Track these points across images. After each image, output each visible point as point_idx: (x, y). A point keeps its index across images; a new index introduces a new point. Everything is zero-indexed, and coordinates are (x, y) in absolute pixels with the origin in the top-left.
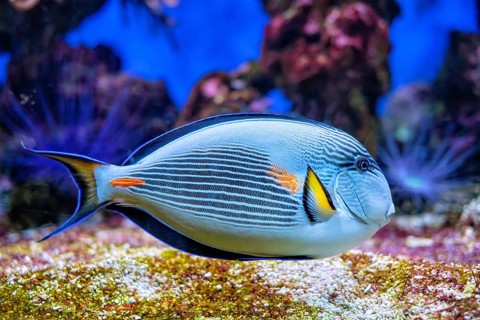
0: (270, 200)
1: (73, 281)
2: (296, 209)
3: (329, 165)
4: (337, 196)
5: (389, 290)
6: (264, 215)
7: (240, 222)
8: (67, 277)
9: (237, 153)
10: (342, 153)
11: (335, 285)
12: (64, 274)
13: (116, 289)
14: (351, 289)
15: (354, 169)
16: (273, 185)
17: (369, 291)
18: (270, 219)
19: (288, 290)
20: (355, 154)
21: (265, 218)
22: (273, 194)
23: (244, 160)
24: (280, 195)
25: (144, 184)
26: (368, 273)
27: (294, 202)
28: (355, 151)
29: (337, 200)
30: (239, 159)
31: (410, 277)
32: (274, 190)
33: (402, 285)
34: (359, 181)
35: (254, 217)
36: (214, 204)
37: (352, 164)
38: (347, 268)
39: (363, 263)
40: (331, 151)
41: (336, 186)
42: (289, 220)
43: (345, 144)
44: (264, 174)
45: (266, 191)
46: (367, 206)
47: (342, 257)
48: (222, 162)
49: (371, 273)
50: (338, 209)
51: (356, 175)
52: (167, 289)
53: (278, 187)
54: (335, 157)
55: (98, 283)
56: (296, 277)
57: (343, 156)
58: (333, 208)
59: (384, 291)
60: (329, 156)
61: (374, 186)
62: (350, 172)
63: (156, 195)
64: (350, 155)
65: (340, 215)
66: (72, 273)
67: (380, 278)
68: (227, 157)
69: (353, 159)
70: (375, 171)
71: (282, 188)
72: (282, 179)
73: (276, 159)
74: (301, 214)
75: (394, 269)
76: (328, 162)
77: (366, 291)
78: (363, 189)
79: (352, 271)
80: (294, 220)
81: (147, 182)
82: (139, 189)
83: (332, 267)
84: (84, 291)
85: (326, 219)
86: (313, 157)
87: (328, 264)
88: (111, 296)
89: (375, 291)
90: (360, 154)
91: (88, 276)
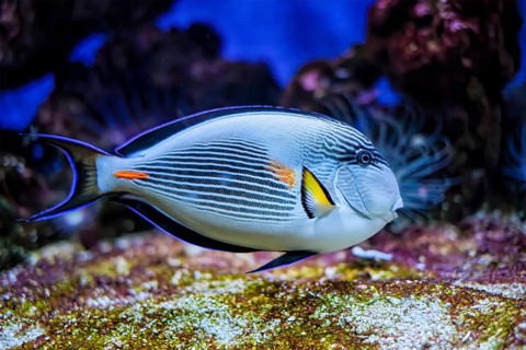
0: (268, 195)
1: (149, 326)
2: (294, 203)
3: (329, 159)
4: (337, 191)
5: (490, 339)
6: (263, 209)
7: (240, 216)
8: (143, 320)
9: (238, 148)
10: (343, 147)
11: (430, 334)
12: (141, 316)
13: (192, 334)
14: (447, 338)
15: (355, 163)
16: (271, 180)
17: (468, 340)
18: (269, 213)
19: (378, 338)
20: (357, 148)
21: (263, 213)
22: (271, 188)
23: (243, 154)
24: (277, 189)
25: (148, 177)
26: (468, 317)
27: (292, 197)
28: (357, 144)
29: (337, 195)
30: (239, 153)
31: (515, 325)
32: (272, 184)
33: (504, 334)
34: (360, 175)
35: (253, 212)
36: (215, 198)
37: (353, 158)
38: (445, 311)
39: (464, 305)
40: (331, 145)
41: (336, 180)
42: (287, 215)
43: (346, 137)
44: (262, 168)
45: (264, 186)
46: (369, 201)
47: (441, 297)
48: (223, 157)
49: (472, 317)
50: (337, 204)
51: (357, 169)
52: (248, 334)
53: (277, 182)
54: (334, 151)
55: (174, 328)
56: (387, 322)
57: (343, 151)
58: (333, 203)
59: (485, 339)
60: (328, 150)
61: (377, 180)
62: (351, 167)
63: (160, 189)
64: (352, 149)
65: (340, 210)
66: (149, 316)
67: (482, 324)
68: (228, 152)
69: (354, 153)
70: (379, 164)
71: (280, 183)
72: (281, 173)
73: (274, 153)
74: (299, 209)
75: (498, 314)
76: (327, 156)
77: (464, 339)
78: (364, 184)
79: (452, 314)
80: (292, 215)
81: (151, 175)
82: (143, 183)
83: (428, 309)
84: (160, 337)
85: (326, 214)
86: (312, 151)
87: (425, 305)
88: (187, 343)
89: (474, 339)
90: (363, 147)
91: (164, 320)
